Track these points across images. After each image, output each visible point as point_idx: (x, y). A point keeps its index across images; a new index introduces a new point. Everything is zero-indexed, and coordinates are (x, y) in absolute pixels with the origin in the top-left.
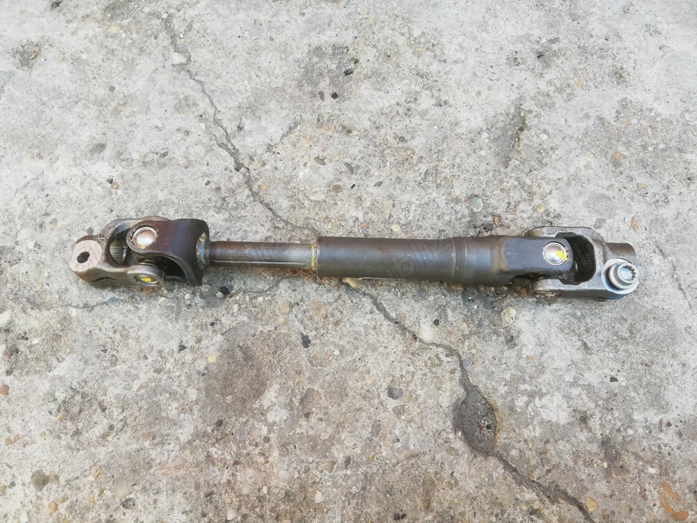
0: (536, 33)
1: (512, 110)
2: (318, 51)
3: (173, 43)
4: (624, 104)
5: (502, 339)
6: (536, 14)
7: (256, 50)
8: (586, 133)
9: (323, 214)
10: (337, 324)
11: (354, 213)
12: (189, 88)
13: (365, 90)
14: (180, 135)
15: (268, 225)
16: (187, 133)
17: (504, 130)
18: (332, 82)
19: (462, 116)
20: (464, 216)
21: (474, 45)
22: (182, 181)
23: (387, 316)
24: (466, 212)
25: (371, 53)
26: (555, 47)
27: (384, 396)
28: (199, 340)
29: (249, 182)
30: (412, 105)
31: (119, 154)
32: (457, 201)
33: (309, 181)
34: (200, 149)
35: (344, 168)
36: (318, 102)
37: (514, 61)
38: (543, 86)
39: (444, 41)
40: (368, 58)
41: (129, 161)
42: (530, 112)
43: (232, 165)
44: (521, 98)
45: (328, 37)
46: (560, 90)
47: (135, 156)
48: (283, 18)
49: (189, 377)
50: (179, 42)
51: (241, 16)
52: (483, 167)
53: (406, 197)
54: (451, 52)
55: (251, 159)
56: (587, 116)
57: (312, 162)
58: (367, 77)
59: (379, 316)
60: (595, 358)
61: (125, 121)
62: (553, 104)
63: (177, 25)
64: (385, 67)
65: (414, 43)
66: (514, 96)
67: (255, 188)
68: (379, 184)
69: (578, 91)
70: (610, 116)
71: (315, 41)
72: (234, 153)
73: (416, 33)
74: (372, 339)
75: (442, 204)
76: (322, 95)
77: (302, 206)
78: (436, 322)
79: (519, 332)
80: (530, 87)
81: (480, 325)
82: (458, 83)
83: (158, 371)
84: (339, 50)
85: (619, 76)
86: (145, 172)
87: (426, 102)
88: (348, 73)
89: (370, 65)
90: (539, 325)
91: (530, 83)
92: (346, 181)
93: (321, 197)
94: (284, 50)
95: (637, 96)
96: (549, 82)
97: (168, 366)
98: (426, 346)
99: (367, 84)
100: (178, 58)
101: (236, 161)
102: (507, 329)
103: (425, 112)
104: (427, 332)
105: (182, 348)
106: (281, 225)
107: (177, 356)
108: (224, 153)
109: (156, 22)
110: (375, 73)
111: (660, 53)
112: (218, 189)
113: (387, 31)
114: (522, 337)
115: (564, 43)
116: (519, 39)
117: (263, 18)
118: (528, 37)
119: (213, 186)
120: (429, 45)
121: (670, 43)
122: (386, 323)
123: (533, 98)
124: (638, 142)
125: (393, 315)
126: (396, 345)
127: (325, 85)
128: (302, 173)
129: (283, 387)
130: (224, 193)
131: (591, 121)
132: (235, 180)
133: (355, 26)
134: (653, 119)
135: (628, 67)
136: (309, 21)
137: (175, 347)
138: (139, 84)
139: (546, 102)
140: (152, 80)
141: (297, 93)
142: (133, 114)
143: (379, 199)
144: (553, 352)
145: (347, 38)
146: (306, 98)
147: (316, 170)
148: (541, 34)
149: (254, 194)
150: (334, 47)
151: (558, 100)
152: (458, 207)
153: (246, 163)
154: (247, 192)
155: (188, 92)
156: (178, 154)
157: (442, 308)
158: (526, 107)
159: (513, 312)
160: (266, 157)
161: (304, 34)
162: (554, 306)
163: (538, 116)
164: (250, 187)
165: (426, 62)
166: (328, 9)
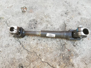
0: (64, 10)
1: (63, 24)
2: (31, 21)
3: (7, 25)
4: (81, 18)
5: (71, 65)
6: (63, 7)
7: (21, 23)
8: (76, 25)
9: (36, 49)
11: (41, 48)
13: (39, 26)
14: (11, 40)
15: (27, 53)
16: (12, 40)
17: (63, 27)
18: (34, 26)
19: (55, 26)
20: (60, 44)
21: (55, 14)
22: (12, 49)
23: (50, 66)
24: (60, 43)
26: (68, 11)
29: (23, 46)
30: (47, 27)
31: (1, 46)
32: (58, 41)
33: (33, 44)
34: (14, 42)
35: (38, 40)
37: (62, 15)
38: (67, 18)
39: (50, 15)
40: (39, 20)
41: (3, 47)
42: (66, 23)
43: (19, 44)
44: (64, 21)
45: (32, 18)
46: (70, 18)
47: (4, 46)
48: (24, 17)
50: (8, 25)
51: (17, 18)
53: (49, 43)
54: (51, 16)
55: (23, 42)
56: (76, 22)
58: (39, 24)
59: (49, 66)
60: (88, 65)
63: (8, 22)
64: (42, 21)
65: (45, 16)
66: (63, 21)
67: (24, 47)
68: (44, 41)
69: (73, 18)
70: (79, 21)
71: (30, 20)
73: (45, 15)
75: (55, 42)
76: (32, 28)
77: (32, 48)
78: (59, 65)
79: (74, 63)
80: (65, 19)
81: (67, 64)
82: (54, 21)
84: (34, 20)
85: (79, 14)
86: (6, 48)
87: (49, 26)
88: (36, 23)
89: (39, 22)
90: (77, 61)
91: (65, 18)
92: (39, 42)
93: (35, 46)
94: (25, 22)
95: (83, 16)
96: (68, 18)
101: (20, 43)
102: (72, 63)
103: (49, 27)
104: (58, 67)
106: (29, 53)
108: (18, 42)
109: (4, 22)
110: (40, 22)
111: (85, 8)
112: (18, 49)
113: (41, 15)
114: (74, 64)
115: (69, 11)
116: (62, 12)
117: (21, 18)
118: (63, 11)
119: (17, 48)
120: (48, 16)
121: (86, 7)
122: (50, 67)
123: (66, 21)
124: (85, 24)
125: (51, 65)
128: (31, 43)
131: (77, 22)
132: (20, 46)
133: (36, 16)
134: (87, 20)
135: (80, 12)
136: (28, 17)
138: (3, 33)
140: (5, 32)
142: (2, 39)
143: (45, 44)
144: (81, 66)
145: (35, 18)
147: (33, 41)
148: (65, 10)
149: (24, 48)
150: (33, 20)
151: (70, 20)
152: (58, 43)
153: (22, 43)
154: (23, 48)
156: (10, 44)
157: (60, 62)
158: (65, 22)
159: (72, 60)
160: (25, 41)
161: (28, 19)
162: (79, 57)
163: (68, 24)
164: (23, 47)
165: (48, 19)
166: (31, 14)
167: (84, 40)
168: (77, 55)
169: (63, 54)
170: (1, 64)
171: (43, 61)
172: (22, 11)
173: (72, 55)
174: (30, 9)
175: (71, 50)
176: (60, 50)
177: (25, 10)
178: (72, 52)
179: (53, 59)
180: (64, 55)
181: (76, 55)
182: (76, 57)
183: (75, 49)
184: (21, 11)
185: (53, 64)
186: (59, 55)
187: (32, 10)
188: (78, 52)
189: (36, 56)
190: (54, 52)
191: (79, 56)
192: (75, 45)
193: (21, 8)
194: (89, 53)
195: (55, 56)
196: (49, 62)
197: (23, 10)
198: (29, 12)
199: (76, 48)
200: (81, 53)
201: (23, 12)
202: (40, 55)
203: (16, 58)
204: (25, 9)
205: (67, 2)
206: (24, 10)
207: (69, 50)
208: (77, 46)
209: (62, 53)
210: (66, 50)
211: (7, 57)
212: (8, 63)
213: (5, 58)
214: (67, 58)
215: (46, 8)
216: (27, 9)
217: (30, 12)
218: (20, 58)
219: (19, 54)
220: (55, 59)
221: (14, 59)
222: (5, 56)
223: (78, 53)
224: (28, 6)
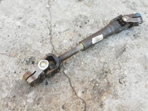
1: (123, 46)
2: (81, 16)
3: (48, 2)
5: (99, 104)
7: (66, 11)
8: (140, 58)
10: (57, 82)
12: (47, 13)
14: (40, 22)
15: (51, 50)
16: (42, 22)
17: (119, 50)
18: (81, 24)
19: (110, 42)
20: (101, 67)
22: (35, 32)
23: (71, 85)
25: (93, 20)
26: (139, 35)
27: (61, 107)
28: (20, 73)
29: (51, 38)
31: (24, 21)
32: (101, 62)
33: (66, 44)
34: (43, 27)
35: (75, 44)
36: (76, 27)
37: (127, 34)
38: (133, 42)
41: (25, 24)
43: (49, 33)
44: (126, 43)
45: (84, 14)
46: (137, 45)
47: (28, 23)
48: (76, 6)
49: (13, 81)
50: (50, 3)
51: (66, 2)
52: (110, 56)
53: (88, 56)
55: (54, 33)
56: (142, 54)
57: (68, 40)
59: (69, 85)
61: (29, 15)
62: (134, 48)
64: (95, 25)
65: (104, 22)
66: (124, 42)
67: (52, 41)
69: (141, 47)
71: (81, 13)
72: (51, 31)
73: (105, 20)
74: (64, 90)
75: (97, 61)
76: (77, 25)
77: (61, 49)
78: (83, 92)
79: (105, 104)
81: (95, 98)
83: (6, 76)
86: (28, 27)
88: (86, 23)
90: (111, 104)
91: (129, 41)
93: (67, 48)
94: (73, 13)
96: (135, 42)
97: (9, 76)
98: (78, 98)
99: (89, 27)
100: (48, 6)
102: (102, 102)
104: (80, 94)
105: (15, 73)
106: (54, 51)
107: (13, 74)
108: (48, 30)
110: (92, 25)
112: (43, 37)
113: (99, 17)
114: (105, 106)
115: (141, 35)
116: (130, 30)
117: (71, 4)
122: (70, 87)
123: (129, 45)
125: (73, 86)
126: (70, 94)
127: (79, 24)
128: (65, 41)
129: (35, 93)
130: (44, 39)
132: (48, 37)
133: (92, 13)
136: (81, 9)
137: (13, 72)
138: (36, 8)
139: (132, 47)
140: (40, 8)
141: (72, 23)
143: (81, 54)
145: (89, 15)
146: (73, 25)
147: (69, 42)
148: (136, 30)
149: (51, 42)
150: (85, 16)
151: (136, 47)
152: (100, 64)
153: (52, 33)
155: (46, 14)
156: (37, 26)
157: (86, 89)
158: (127, 46)
159: (105, 98)
160: (58, 34)
161: (79, 11)
162: (117, 101)
163: (129, 49)
166: (87, 8)
167: (138, 84)
168: (116, 96)
169: (97, 82)
170: (10, 42)
171: (66, 73)
173: (108, 92)
174: (89, 2)
175: (112, 84)
176: (96, 75)
178: (112, 88)
179: (80, 80)
180: (97, 85)
181: (114, 95)
182: (113, 98)
183: (119, 88)
185: (76, 85)
186: (91, 79)
187: (91, 4)
188: (120, 92)
190: (87, 72)
191: (118, 99)
192: (122, 82)
194: (135, 104)
195: (85, 78)
196: (73, 80)
198: (86, 4)
199: (121, 87)
200: (123, 97)
203: (33, 48)
205: (145, 23)
207: (109, 83)
208: (124, 84)
209: (97, 80)
210: (105, 80)
211: (22, 38)
212: (19, 46)
213: (19, 39)
214: (100, 91)
215: (112, 12)
217: (87, 6)
218: (38, 50)
219: (40, 44)
220: (83, 82)
221: (30, 46)
222: (20, 36)
223: (119, 94)
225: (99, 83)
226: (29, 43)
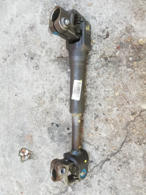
0: (24, 62)
1: (56, 63)
2: (52, 138)
3: (64, 192)
4: (42, 23)
6: (17, 64)
9: (119, 123)
11: (115, 112)
13: (63, 118)
14: (101, 184)
15: (130, 143)
16: (99, 181)
17: (64, 64)
18: (63, 130)
19: (64, 80)
20: (104, 69)
21: (35, 83)
22: (120, 180)
24: (102, 69)
25: (48, 119)
26: (27, 54)
29: (113, 154)
30: (64, 100)
32: (98, 73)
33: (106, 131)
34: (105, 175)
35: (97, 119)
37: (37, 67)
38: (44, 54)
39: (36, 94)
40: (50, 119)
42: (55, 56)
43: (109, 162)
44: (50, 60)
45: (46, 136)
46: (43, 47)
48: (43, 154)
50: (63, 190)
53: (102, 93)
54: (40, 91)
55: (103, 155)
57: (98, 132)
58: (58, 118)
62: (49, 48)
63: (57, 192)
64: (52, 113)
65: (40, 105)
66: (51, 63)
67: (115, 151)
68: (100, 104)
69: (42, 41)
71: (49, 141)
72: (103, 162)
73: (36, 105)
75: (102, 79)
76: (69, 134)
77: (118, 132)
80: (46, 59)
82: (51, 85)
84: (50, 130)
85: (32, 28)
87: (62, 95)
88: (57, 126)
89: (53, 119)
90: (144, 28)
91: (44, 59)
92: (103, 117)
93: (112, 126)
94: (56, 151)
95: (38, 19)
96: (42, 52)
99: (61, 118)
100: (70, 189)
101: (106, 161)
106: (128, 138)
108: (104, 166)
110: (55, 116)
111: (19, 16)
112: (120, 166)
113: (38, 115)
115: (25, 51)
116: (28, 67)
118: (26, 65)
119: (119, 168)
120: (40, 99)
121: (15, 14)
123: (49, 56)
127: (65, 133)
128: (104, 135)
130: (121, 163)
132: (114, 160)
133: (39, 127)
134: (45, 11)
135: (27, 26)
136: (42, 144)
139: (50, 51)
141: (71, 143)
143: (106, 103)
145: (45, 129)
147: (101, 130)
148: (24, 60)
149: (118, 151)
150: (49, 133)
151: (47, 47)
152: (101, 72)
153: (105, 157)
154: (118, 154)
156: (109, 183)
158: (53, 58)
159: (141, 40)
160: (101, 150)
161: (48, 145)
162: (133, 25)
163: (56, 53)
164: (115, 153)
165: (46, 99)
166: (35, 138)
167: (94, 15)
168: (129, 29)
169: (128, 61)
172: (30, 158)
173: (130, 41)
174: (24, 141)
175: (117, 43)
176: (120, 68)
177: (27, 152)
178: (122, 40)
179: (141, 83)
180: (131, 59)
181: (129, 32)
182: (133, 31)
183: (116, 33)
184: (30, 162)
186: (130, 70)
187: (25, 137)
188: (121, 28)
189: (135, 123)
190: (125, 80)
191: (131, 26)
192: (105, 34)
193: (22, 161)
194: (122, 3)
195: (134, 77)
197: (26, 158)
198: (31, 143)
199: (112, 31)
200: (124, 21)
201: (31, 156)
202: (133, 114)
203: (143, 168)
204: (23, 153)
205: (6, 56)
206: (26, 154)
207: (118, 48)
208: (106, 30)
209: (125, 62)
210: (117, 54)
211: (140, 191)
214: (136, 50)
215: (20, 104)
216: (25, 147)
217: (32, 140)
218: (141, 159)
219: (132, 163)
220: (141, 77)
221: (144, 173)
223: (124, 28)
224: (18, 145)
225: (127, 58)
226: (141, 178)
